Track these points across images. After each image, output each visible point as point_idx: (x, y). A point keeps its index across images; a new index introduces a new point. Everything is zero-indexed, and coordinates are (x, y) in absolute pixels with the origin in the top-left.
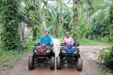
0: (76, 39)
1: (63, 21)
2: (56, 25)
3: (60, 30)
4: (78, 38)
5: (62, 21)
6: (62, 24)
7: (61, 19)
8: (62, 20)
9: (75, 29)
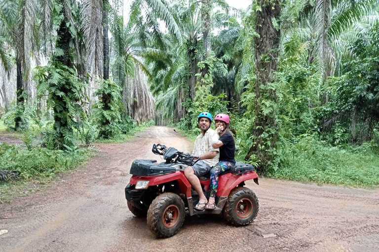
0: (269, 143)
1: (212, 65)
2: (187, 86)
3: (197, 103)
4: (282, 138)
5: (206, 65)
6: (209, 79)
7: (204, 58)
8: (208, 63)
9: (262, 86)
